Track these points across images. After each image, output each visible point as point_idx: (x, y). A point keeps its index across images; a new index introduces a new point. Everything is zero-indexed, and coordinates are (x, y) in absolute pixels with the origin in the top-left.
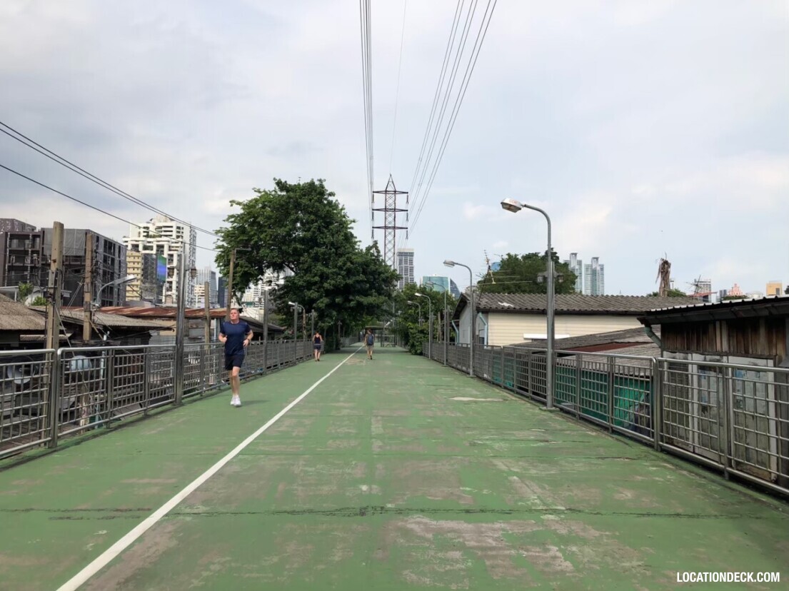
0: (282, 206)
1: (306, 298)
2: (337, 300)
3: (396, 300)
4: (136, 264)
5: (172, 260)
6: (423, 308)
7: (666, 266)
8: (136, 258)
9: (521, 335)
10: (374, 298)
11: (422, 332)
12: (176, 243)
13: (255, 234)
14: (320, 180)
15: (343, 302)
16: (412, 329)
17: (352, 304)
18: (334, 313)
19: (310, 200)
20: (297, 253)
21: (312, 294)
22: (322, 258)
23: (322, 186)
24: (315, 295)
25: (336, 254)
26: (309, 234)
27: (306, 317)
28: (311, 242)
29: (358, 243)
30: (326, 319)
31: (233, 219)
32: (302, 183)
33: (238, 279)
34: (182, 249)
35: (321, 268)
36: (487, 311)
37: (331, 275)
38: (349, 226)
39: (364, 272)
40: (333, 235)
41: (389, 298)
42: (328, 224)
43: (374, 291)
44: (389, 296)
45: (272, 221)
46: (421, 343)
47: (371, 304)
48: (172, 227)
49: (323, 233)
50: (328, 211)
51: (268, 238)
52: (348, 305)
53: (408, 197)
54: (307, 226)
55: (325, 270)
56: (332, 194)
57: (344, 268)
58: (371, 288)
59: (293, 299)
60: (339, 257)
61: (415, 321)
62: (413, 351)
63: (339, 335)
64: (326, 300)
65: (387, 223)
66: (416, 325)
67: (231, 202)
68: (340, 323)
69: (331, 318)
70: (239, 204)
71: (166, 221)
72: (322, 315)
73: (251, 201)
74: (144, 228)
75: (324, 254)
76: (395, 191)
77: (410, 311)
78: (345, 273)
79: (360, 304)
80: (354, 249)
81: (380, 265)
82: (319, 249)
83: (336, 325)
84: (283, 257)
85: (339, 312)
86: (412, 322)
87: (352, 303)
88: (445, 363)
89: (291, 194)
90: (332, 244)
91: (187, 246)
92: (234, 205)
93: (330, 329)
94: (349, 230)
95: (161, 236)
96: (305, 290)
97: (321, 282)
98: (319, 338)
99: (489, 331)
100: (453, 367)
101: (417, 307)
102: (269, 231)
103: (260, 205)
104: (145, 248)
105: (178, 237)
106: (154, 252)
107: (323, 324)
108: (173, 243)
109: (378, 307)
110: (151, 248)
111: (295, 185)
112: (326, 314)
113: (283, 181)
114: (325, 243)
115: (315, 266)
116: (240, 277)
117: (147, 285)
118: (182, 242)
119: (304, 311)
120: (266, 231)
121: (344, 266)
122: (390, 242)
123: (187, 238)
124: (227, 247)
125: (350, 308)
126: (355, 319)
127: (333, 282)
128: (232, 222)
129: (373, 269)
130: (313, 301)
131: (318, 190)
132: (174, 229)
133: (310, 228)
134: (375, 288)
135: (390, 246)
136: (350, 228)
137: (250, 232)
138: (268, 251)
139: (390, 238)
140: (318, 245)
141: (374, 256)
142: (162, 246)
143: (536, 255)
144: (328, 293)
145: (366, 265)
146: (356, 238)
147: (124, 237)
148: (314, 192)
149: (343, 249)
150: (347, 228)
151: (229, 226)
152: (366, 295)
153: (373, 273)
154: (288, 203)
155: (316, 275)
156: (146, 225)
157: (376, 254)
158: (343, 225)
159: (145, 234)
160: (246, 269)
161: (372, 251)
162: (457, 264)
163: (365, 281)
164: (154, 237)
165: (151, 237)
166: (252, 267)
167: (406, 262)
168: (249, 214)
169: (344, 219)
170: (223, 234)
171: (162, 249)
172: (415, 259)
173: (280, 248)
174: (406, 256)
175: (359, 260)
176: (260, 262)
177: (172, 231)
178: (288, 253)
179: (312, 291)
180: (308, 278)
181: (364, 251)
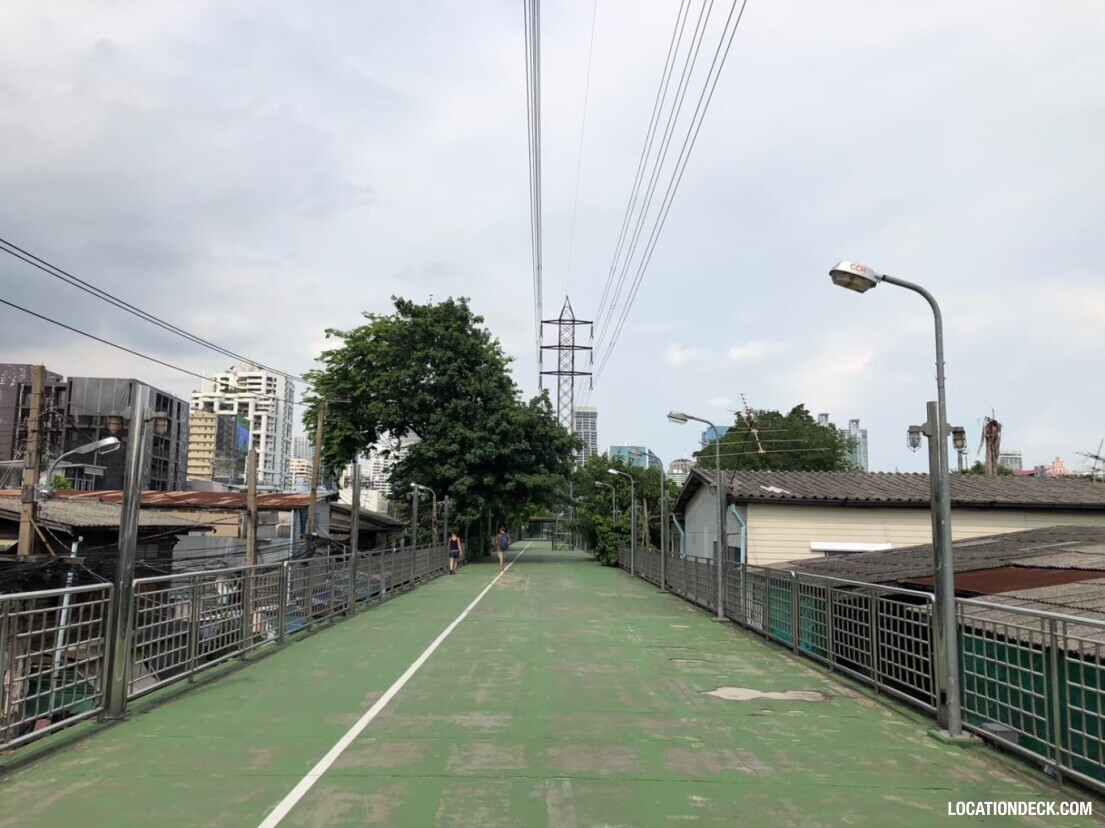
0: (404, 337)
1: (438, 477)
2: (485, 480)
3: (576, 479)
4: (208, 429)
5: (260, 424)
6: (617, 492)
7: (994, 428)
8: (209, 421)
9: (805, 544)
10: (543, 477)
11: (617, 530)
12: (265, 400)
13: (362, 380)
14: (462, 300)
15: (496, 483)
16: (601, 525)
17: (510, 486)
18: (482, 500)
19: (447, 328)
20: (425, 407)
21: (447, 471)
22: (464, 416)
23: (465, 309)
24: (452, 472)
25: (485, 410)
26: (444, 379)
27: (438, 507)
28: (446, 392)
29: (519, 394)
30: (469, 509)
31: (329, 358)
32: (435, 304)
33: (335, 448)
34: (274, 409)
35: (462, 431)
36: (744, 502)
37: (477, 442)
38: (505, 368)
39: (528, 437)
40: (481, 381)
41: (566, 477)
42: (472, 365)
43: (542, 466)
44: (566, 473)
45: (389, 359)
46: (616, 548)
47: (539, 486)
48: (260, 378)
49: (466, 378)
50: (473, 344)
51: (382, 386)
52: (502, 488)
53: (592, 328)
54: (442, 367)
55: (468, 433)
56: (479, 320)
57: (497, 431)
58: (538, 462)
59: (419, 479)
60: (490, 414)
61: (606, 512)
62: (604, 561)
63: (489, 533)
64: (468, 480)
65: (561, 366)
66: (609, 519)
67: (326, 331)
68: (491, 515)
69: (476, 507)
70: (339, 334)
71: (252, 370)
72: (462, 504)
73: (357, 331)
74: (222, 379)
75: (466, 409)
76: (574, 321)
77: (598, 497)
78: (499, 437)
79: (520, 486)
80: (513, 402)
81: (552, 427)
82: (459, 402)
83: (484, 518)
84: (405, 415)
85: (489, 499)
86: (601, 514)
87: (509, 484)
88: (663, 586)
89: (420, 320)
90: (480, 394)
91: (282, 404)
92: (332, 335)
93: (475, 524)
94: (505, 374)
95: (244, 391)
96: (437, 465)
97: (462, 452)
98: (456, 542)
99: (749, 536)
100: (677, 595)
101: (608, 491)
102: (384, 375)
103: (372, 338)
104: (223, 407)
105: (268, 392)
106: (235, 412)
107: (464, 518)
108: (261, 400)
109: (549, 490)
110: (230, 407)
111: (424, 307)
112: (468, 501)
113: (406, 300)
114: (467, 393)
115: (453, 428)
116: (339, 445)
117: (222, 458)
118: (274, 399)
119: (435, 497)
120: (379, 376)
121: (497, 427)
122: (566, 394)
123: (280, 393)
124: (321, 400)
125: (506, 492)
126: (514, 509)
127: (480, 452)
128: (327, 362)
129: (540, 433)
130: (450, 481)
131: (459, 314)
132: (263, 381)
133: (446, 370)
134: (544, 461)
135: (565, 400)
136: (507, 371)
137: (354, 377)
138: (381, 405)
139: (566, 387)
140: (458, 396)
141: (543, 412)
142: (247, 405)
143: (777, 414)
144: (472, 469)
145: (530, 426)
146: (516, 385)
147: (194, 392)
148: (454, 316)
149: (496, 401)
150: (502, 371)
151: (323, 367)
152: (531, 473)
153: (542, 438)
154: (413, 333)
155: (453, 442)
156: (224, 375)
157: (545, 410)
158: (496, 366)
159: (223, 388)
160: (348, 433)
161: (539, 405)
162: (692, 418)
163: (529, 451)
164: (235, 391)
165: (231, 392)
166: (358, 430)
167: (586, 427)
168: (354, 349)
169: (498, 357)
170: (314, 381)
171: (245, 409)
172: (599, 422)
173: (400, 401)
174: (587, 417)
175: (521, 418)
176: (369, 422)
177: (260, 384)
178: (412, 409)
179: (447, 466)
180: (442, 447)
181: (528, 405)
